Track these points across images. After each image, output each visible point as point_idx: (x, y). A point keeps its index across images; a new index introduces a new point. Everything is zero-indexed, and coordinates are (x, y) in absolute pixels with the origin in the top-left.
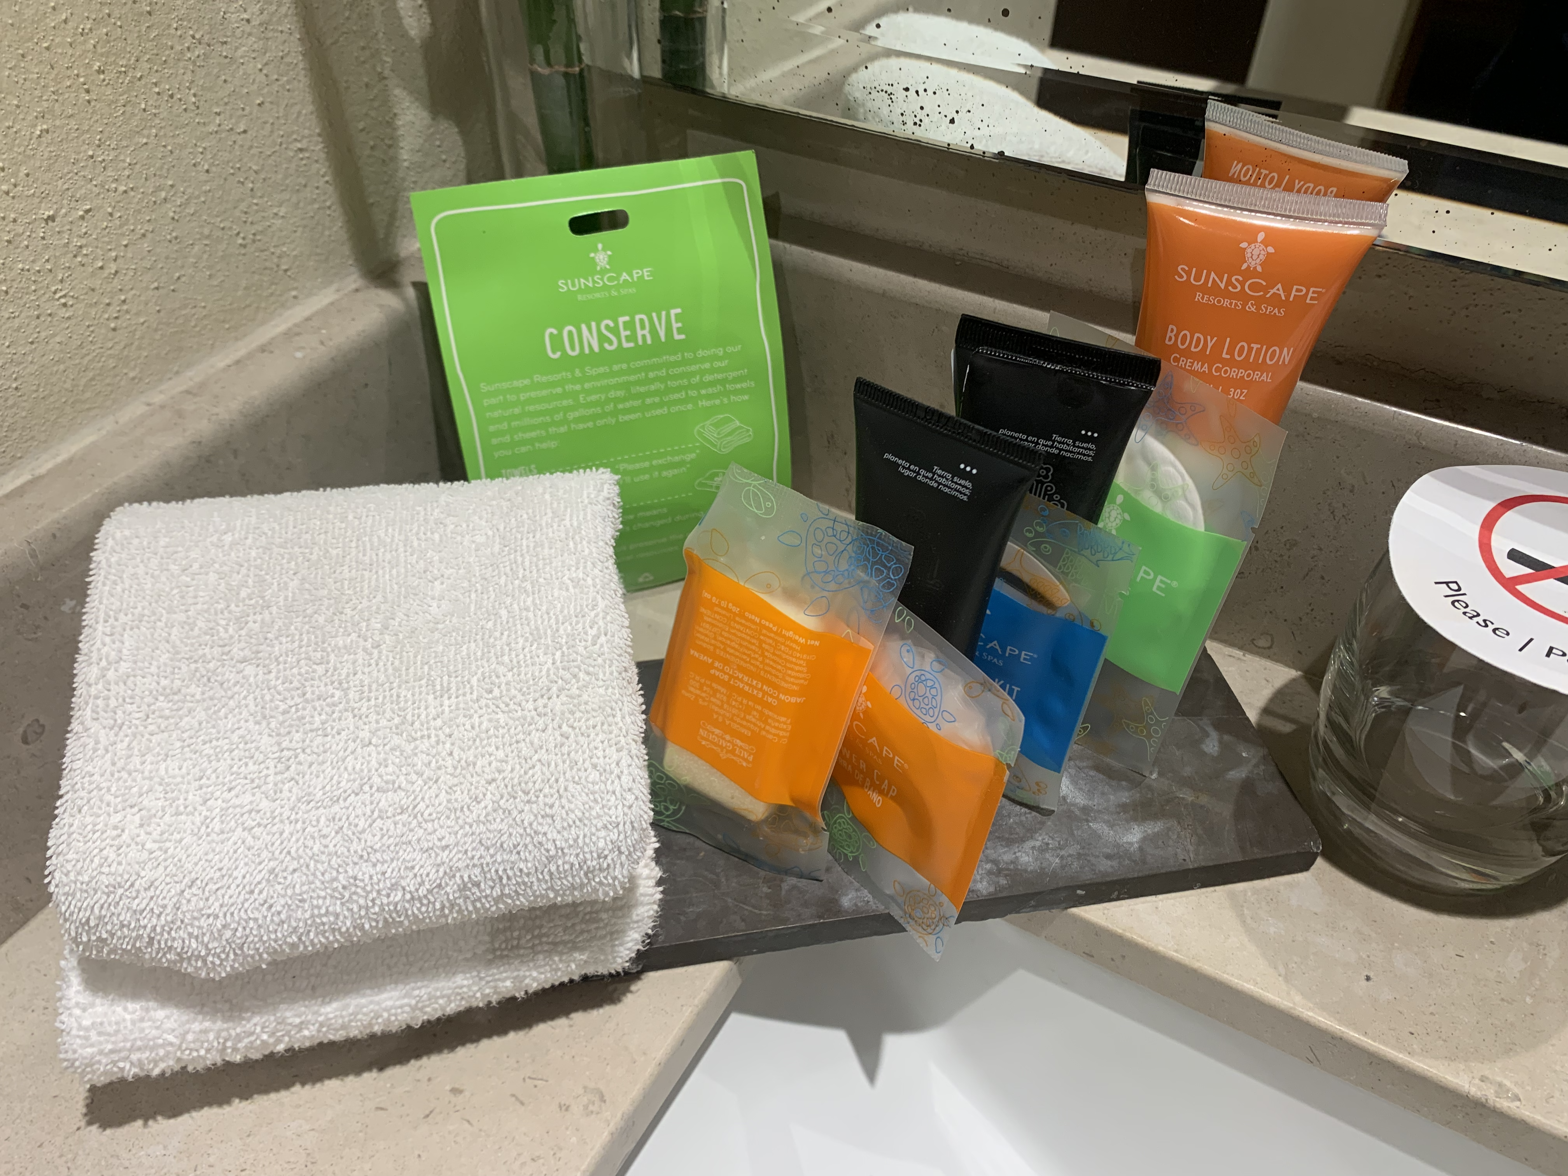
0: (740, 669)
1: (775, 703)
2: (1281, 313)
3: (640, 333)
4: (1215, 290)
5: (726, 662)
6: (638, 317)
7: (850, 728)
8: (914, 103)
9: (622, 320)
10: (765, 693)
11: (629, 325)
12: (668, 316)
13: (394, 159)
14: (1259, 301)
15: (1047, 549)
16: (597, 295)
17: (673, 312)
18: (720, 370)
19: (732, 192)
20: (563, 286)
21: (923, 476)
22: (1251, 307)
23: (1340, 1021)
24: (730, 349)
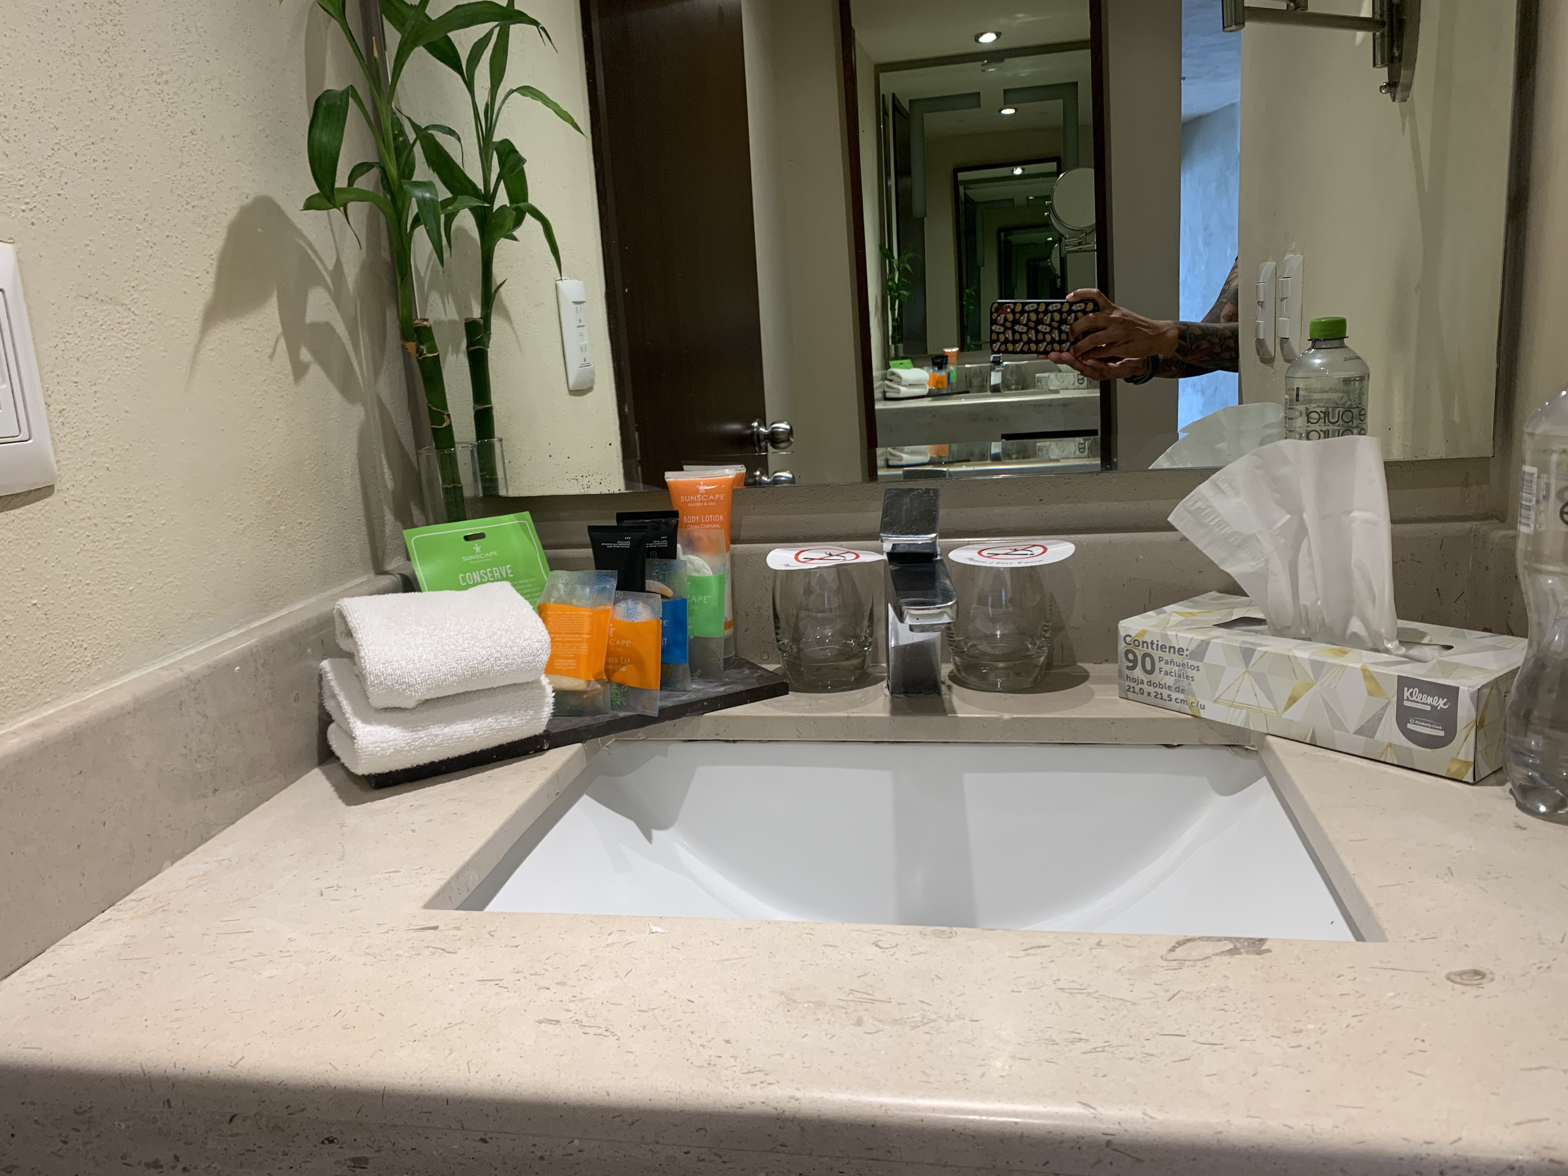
0: (566, 633)
1: (581, 639)
2: (714, 504)
3: (496, 575)
4: (693, 502)
5: (560, 633)
6: (494, 569)
7: (608, 645)
8: (586, 480)
9: (488, 570)
10: (576, 638)
11: (491, 572)
12: (506, 568)
13: (384, 532)
14: (708, 502)
15: (661, 577)
16: (478, 562)
17: (508, 566)
18: (528, 588)
19: (523, 526)
20: (464, 559)
21: (615, 546)
22: (706, 504)
23: (799, 712)
24: (531, 580)
